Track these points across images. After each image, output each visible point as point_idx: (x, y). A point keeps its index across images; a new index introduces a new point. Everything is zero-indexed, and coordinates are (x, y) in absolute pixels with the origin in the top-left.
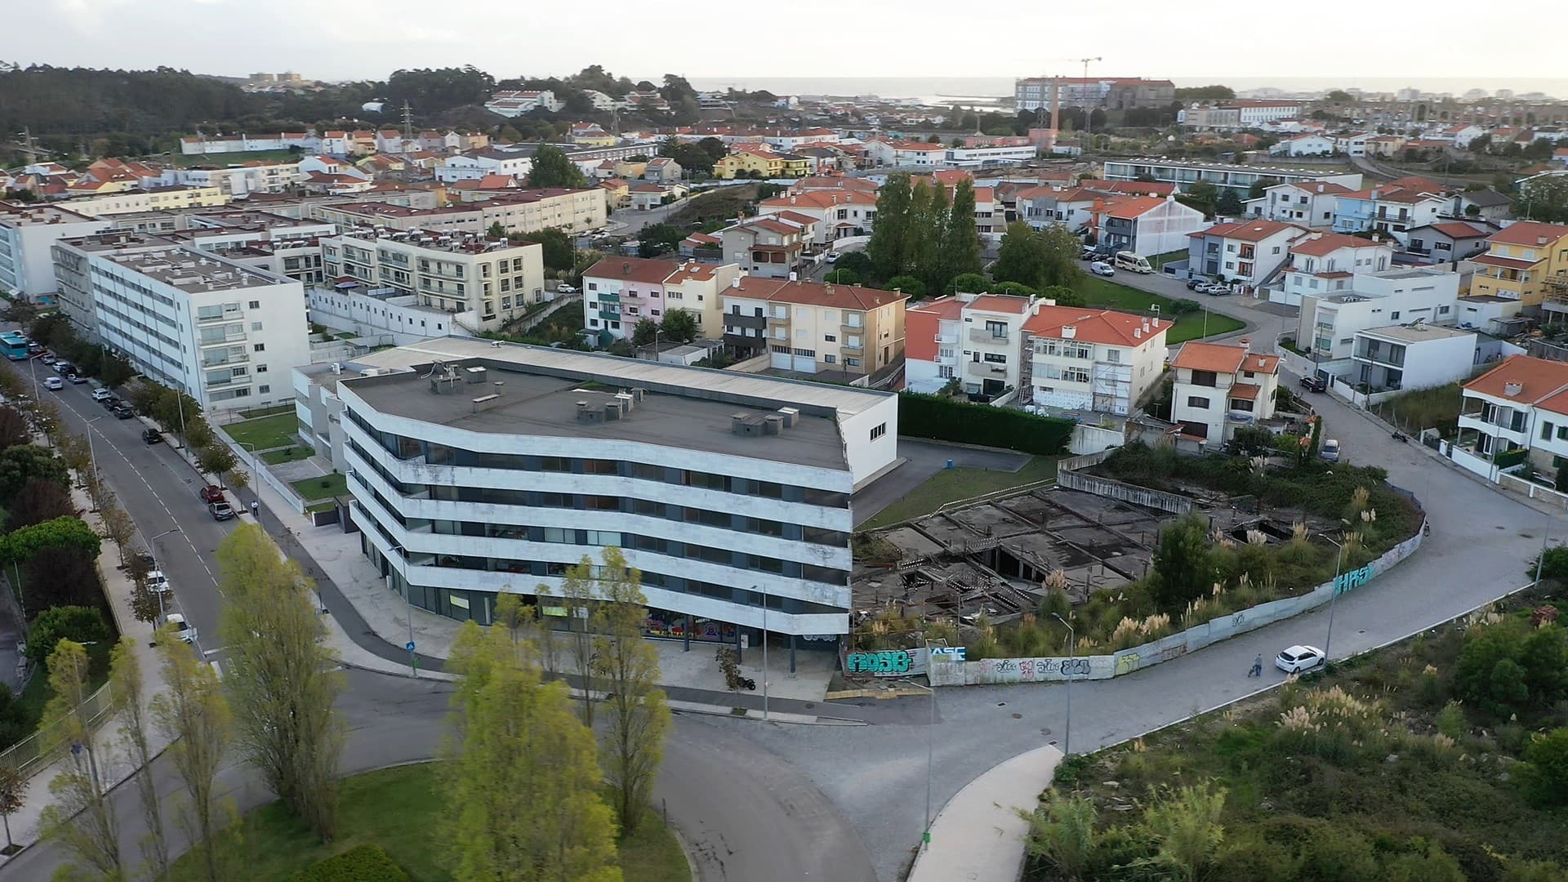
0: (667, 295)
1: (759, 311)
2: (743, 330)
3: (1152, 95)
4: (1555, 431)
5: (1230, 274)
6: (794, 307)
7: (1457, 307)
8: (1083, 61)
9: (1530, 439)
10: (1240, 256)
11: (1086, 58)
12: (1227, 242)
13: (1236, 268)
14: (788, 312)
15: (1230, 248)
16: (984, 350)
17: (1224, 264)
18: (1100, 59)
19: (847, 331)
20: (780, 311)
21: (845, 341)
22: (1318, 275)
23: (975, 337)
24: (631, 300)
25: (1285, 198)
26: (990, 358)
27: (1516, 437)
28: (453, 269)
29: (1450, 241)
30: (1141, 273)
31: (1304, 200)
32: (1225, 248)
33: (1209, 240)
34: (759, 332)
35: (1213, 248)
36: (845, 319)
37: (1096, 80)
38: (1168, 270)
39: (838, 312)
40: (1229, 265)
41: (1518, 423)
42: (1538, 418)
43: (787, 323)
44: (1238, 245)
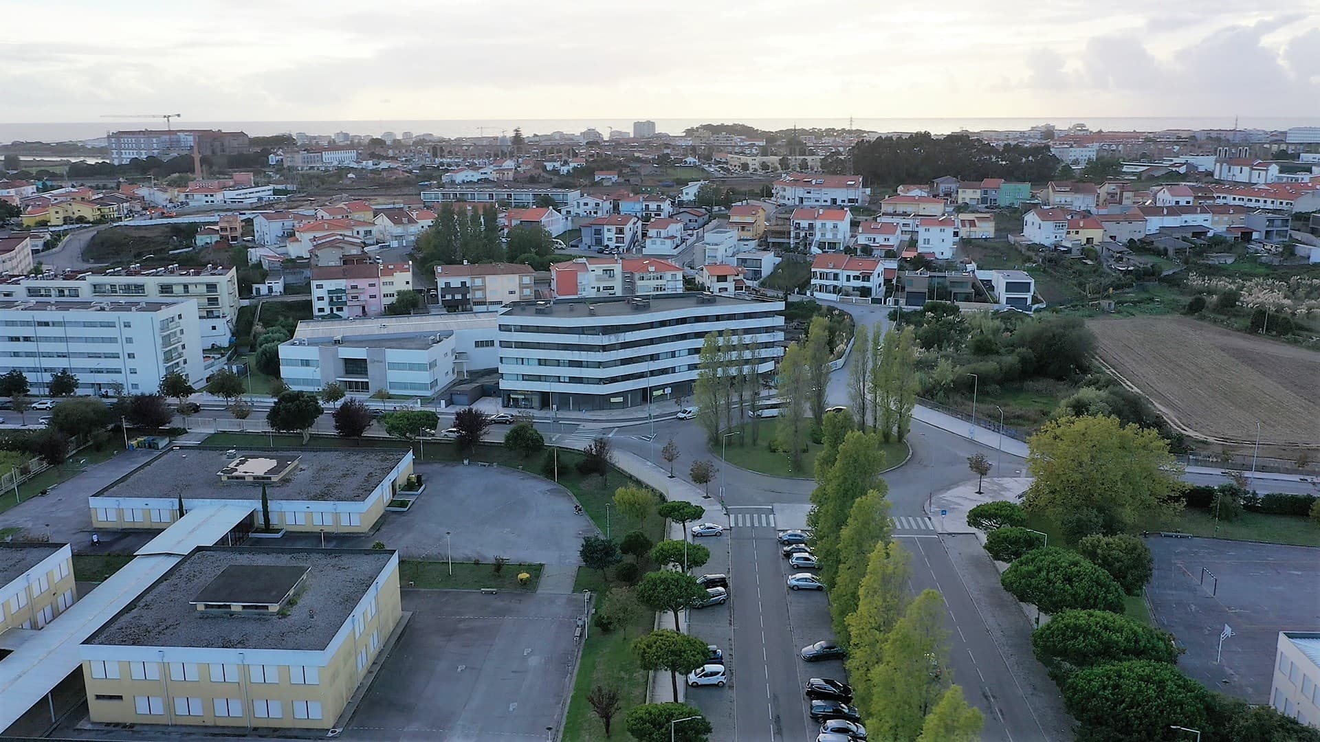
0: (381, 284)
1: (463, 284)
2: (453, 296)
3: (235, 144)
4: (852, 278)
5: (612, 244)
6: (488, 278)
7: (738, 244)
8: (165, 117)
9: (842, 283)
10: (616, 234)
11: (167, 115)
12: (606, 227)
13: (614, 240)
14: (484, 282)
15: (609, 230)
16: (602, 285)
17: (606, 240)
18: (179, 115)
19: (522, 286)
20: (478, 282)
21: (521, 292)
22: (665, 238)
23: (598, 279)
24: (355, 291)
25: (586, 204)
26: (606, 288)
27: (835, 283)
28: (182, 288)
29: (697, 218)
30: (562, 248)
31: (597, 205)
32: (606, 230)
33: (594, 227)
34: (464, 295)
35: (598, 232)
36: (521, 280)
37: (175, 132)
38: (572, 246)
39: (516, 277)
40: (610, 239)
41: (836, 277)
42: (843, 274)
43: (483, 288)
44: (613, 228)
